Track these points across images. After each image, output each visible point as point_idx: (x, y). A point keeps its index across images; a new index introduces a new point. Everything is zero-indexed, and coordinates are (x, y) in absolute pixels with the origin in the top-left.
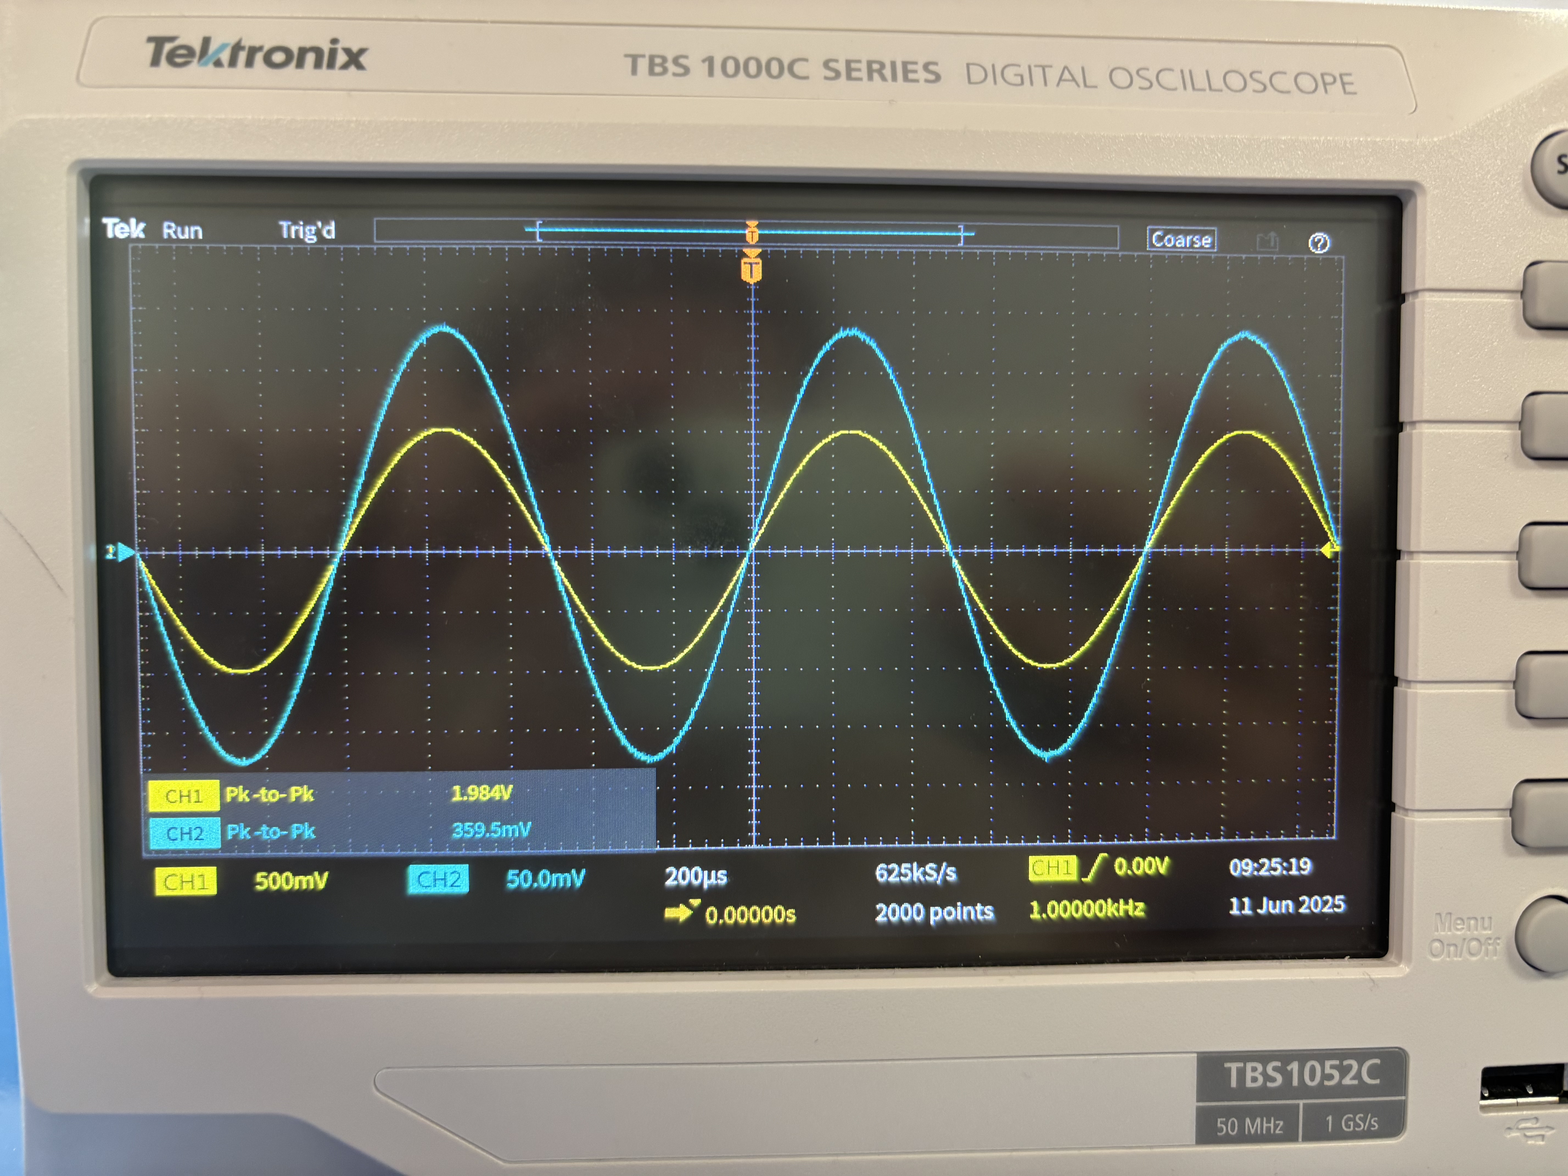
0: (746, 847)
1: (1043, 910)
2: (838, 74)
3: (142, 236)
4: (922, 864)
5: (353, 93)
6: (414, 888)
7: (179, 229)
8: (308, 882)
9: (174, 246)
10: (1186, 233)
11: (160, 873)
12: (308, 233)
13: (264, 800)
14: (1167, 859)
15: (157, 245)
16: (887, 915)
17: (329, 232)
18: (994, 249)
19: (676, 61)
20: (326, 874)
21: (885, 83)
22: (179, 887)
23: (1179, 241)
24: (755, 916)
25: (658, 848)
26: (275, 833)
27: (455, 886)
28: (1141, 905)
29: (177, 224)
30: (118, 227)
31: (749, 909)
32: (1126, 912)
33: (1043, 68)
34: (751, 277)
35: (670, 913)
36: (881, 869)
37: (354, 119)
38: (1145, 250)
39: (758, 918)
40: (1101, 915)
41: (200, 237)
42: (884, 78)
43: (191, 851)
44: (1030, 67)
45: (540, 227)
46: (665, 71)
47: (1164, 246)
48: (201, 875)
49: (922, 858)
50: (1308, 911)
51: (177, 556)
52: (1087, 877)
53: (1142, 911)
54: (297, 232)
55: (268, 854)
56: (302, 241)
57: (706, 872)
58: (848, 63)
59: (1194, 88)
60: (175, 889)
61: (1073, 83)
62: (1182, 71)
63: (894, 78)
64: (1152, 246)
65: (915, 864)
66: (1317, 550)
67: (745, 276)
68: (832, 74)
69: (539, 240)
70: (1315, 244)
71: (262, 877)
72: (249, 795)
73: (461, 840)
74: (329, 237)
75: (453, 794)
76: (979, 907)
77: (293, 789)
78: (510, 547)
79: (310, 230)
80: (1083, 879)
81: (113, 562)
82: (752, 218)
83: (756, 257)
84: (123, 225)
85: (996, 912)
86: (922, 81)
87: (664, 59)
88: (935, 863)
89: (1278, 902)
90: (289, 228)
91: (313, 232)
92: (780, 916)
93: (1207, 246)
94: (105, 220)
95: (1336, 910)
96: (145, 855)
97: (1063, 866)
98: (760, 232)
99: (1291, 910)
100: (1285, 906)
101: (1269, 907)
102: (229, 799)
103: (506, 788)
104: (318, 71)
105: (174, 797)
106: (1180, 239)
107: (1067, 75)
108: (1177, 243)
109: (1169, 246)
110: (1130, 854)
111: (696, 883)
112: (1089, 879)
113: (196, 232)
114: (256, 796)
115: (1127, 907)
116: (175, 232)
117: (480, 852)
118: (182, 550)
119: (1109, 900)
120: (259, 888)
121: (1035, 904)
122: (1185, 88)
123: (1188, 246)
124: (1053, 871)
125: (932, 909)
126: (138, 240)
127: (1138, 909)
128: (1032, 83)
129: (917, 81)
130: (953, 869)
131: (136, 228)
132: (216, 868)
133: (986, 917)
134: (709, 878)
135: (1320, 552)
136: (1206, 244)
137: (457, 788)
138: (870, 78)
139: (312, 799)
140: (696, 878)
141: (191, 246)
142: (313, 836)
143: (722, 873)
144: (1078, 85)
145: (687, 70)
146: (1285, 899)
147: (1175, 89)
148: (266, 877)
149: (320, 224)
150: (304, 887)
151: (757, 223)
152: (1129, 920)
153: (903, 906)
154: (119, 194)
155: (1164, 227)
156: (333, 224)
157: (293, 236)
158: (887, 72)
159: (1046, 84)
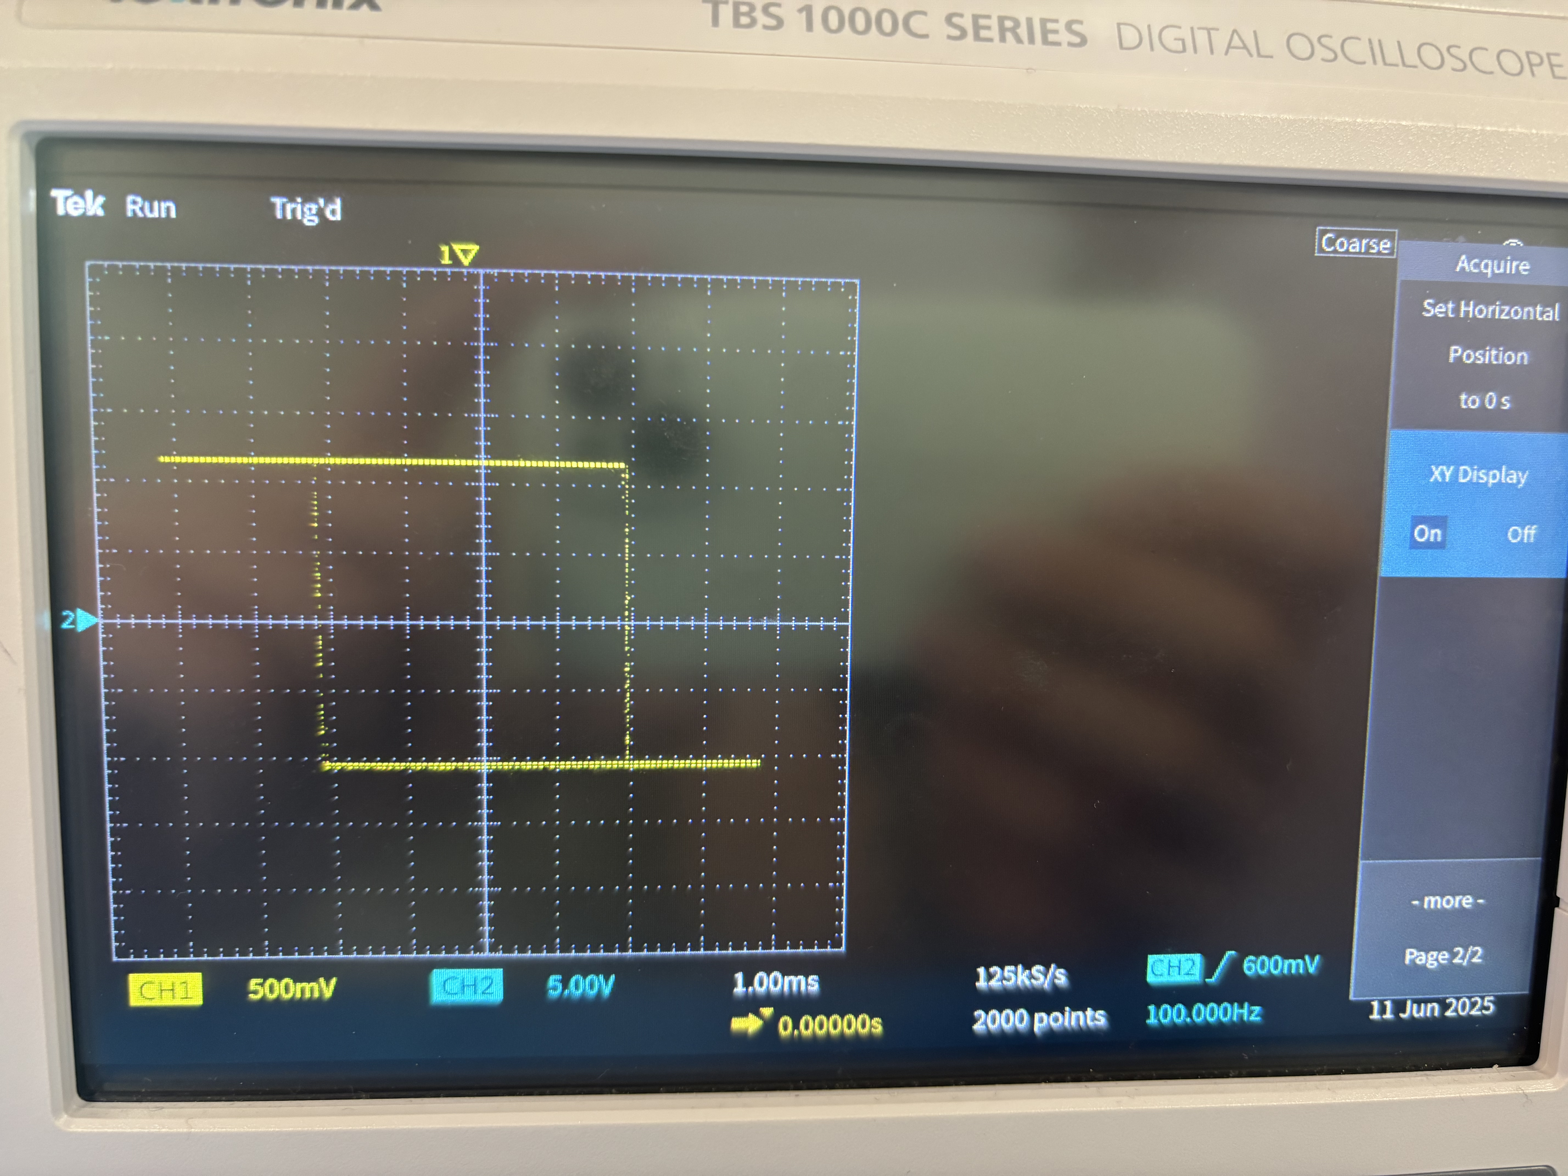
3: (101, 212)
4: (1028, 967)
5: (366, 41)
6: (438, 996)
7: (147, 205)
8: (312, 990)
9: (140, 226)
10: (1361, 236)
11: (135, 980)
12: (308, 212)
15: (119, 225)
16: (985, 1023)
17: (333, 212)
20: (334, 981)
21: (1020, 45)
22: (158, 997)
24: (835, 1026)
27: (487, 993)
29: (144, 199)
30: (70, 201)
31: (828, 1019)
33: (1209, 30)
35: (738, 1024)
36: (982, 972)
37: (369, 74)
38: (1312, 254)
39: (839, 1029)
40: (1224, 1020)
41: (173, 215)
42: (1019, 40)
44: (1192, 29)
46: (754, 22)
47: (1335, 251)
48: (184, 983)
49: (1028, 959)
50: (1454, 1014)
52: (1210, 977)
54: (294, 211)
55: (265, 958)
56: (300, 224)
57: (786, 978)
58: (976, 18)
59: (1385, 64)
60: (153, 998)
61: (1245, 51)
62: (1370, 41)
63: (1032, 40)
64: (1321, 250)
65: (1020, 967)
68: (957, 33)
71: (256, 984)
74: (333, 219)
76: (1089, 1012)
79: (310, 209)
80: (1207, 980)
81: (72, 632)
84: (76, 198)
85: (1109, 1019)
86: (1065, 45)
87: (752, 8)
88: (1043, 965)
89: (1423, 1006)
90: (284, 206)
91: (314, 212)
92: (864, 1026)
93: (1386, 252)
94: (54, 193)
95: (1485, 1012)
99: (1436, 1014)
100: (1430, 1010)
101: (1413, 1011)
104: (321, 11)
106: (1354, 243)
107: (1236, 41)
108: (1350, 247)
109: (1341, 250)
110: (1261, 951)
111: (774, 990)
113: (168, 209)
116: (142, 209)
117: (516, 955)
119: (1236, 1004)
120: (253, 996)
121: (1152, 1008)
124: (1175, 971)
125: (1037, 1016)
126: (96, 218)
128: (1195, 51)
129: (1058, 44)
130: (1062, 971)
131: (94, 202)
132: (201, 973)
133: (1097, 1023)
134: (790, 983)
136: (1385, 249)
138: (1003, 39)
140: (775, 984)
141: (161, 226)
144: (1251, 55)
145: (780, 23)
146: (1431, 1002)
147: (1364, 63)
148: (262, 985)
149: (321, 201)
150: (308, 995)
153: (1004, 1012)
154: (71, 160)
155: (1336, 228)
156: (338, 201)
157: (289, 217)
158: (1023, 31)
159: (1212, 52)
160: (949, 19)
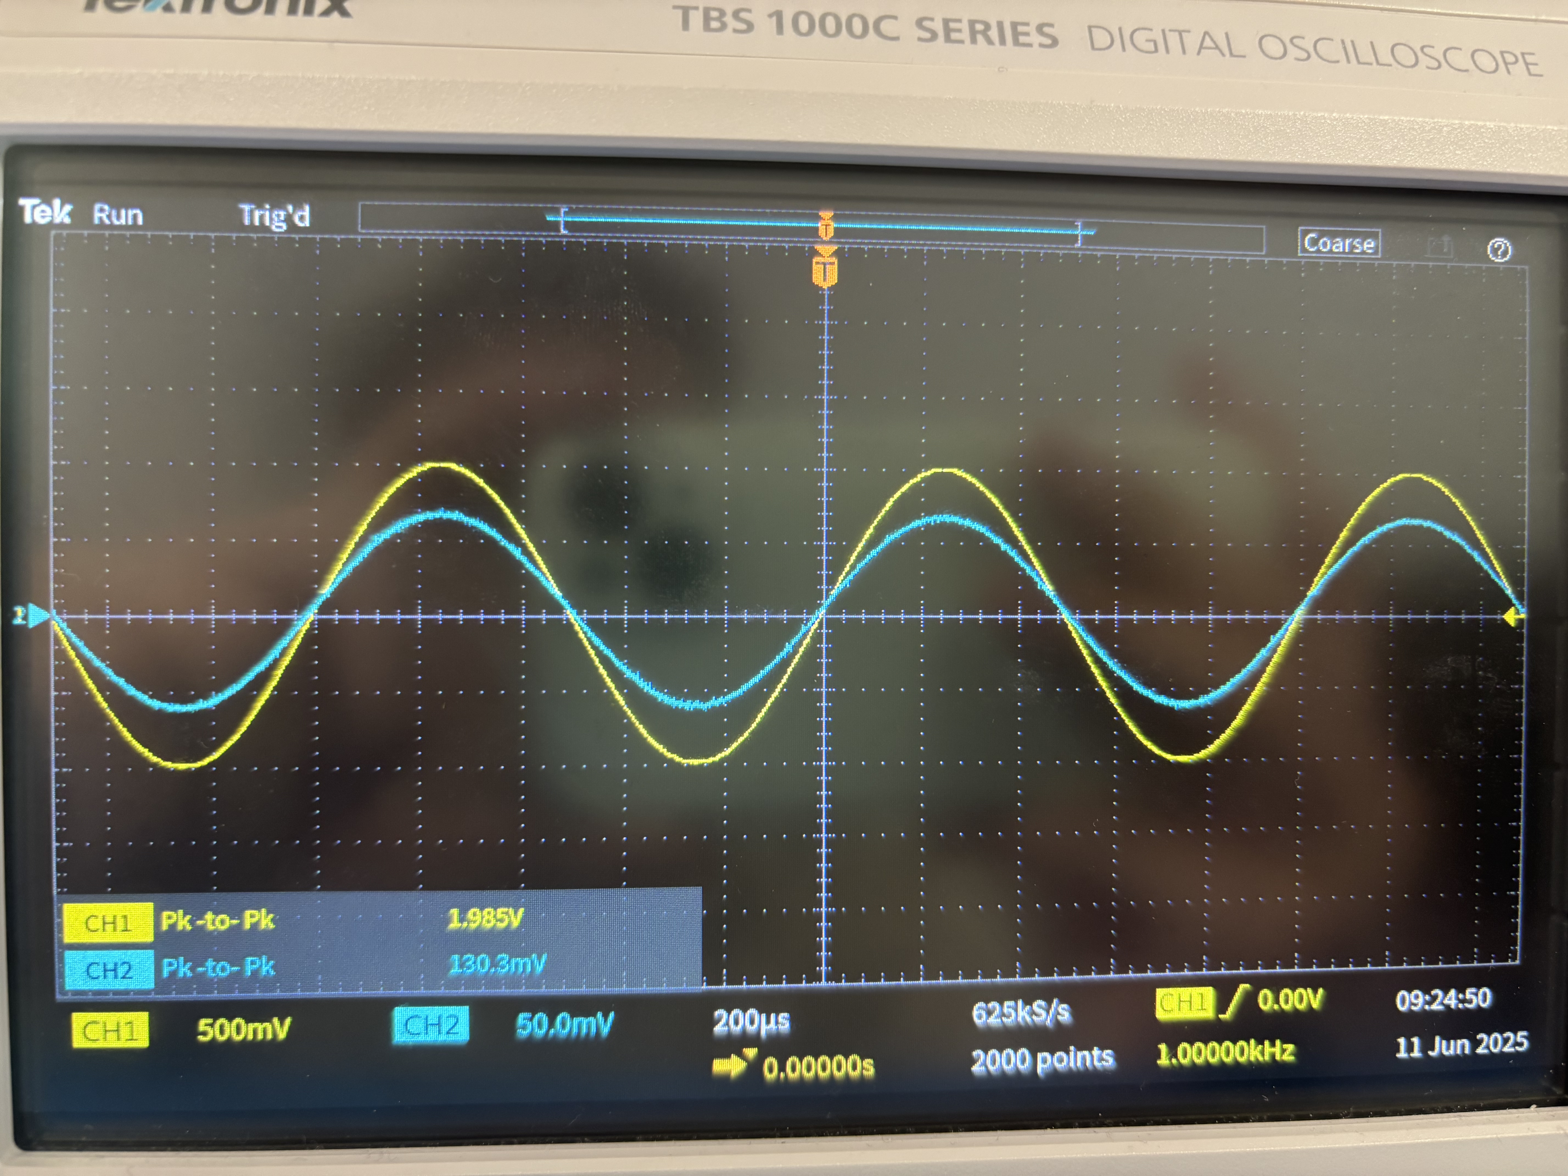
0: (814, 984)
1: (1173, 1054)
2: (934, 36)
3: (67, 220)
4: (1028, 1002)
5: (336, 44)
6: (400, 1037)
7: (114, 213)
8: (265, 1031)
9: (107, 233)
10: (1344, 235)
11: (78, 1019)
12: (276, 219)
13: (210, 927)
14: (1321, 991)
15: (86, 233)
16: (984, 1064)
17: (302, 218)
18: (1118, 252)
19: (736, 15)
20: (288, 1021)
21: (991, 47)
22: (101, 1038)
23: (1336, 245)
24: (824, 1068)
25: (704, 987)
26: (223, 969)
27: (452, 1033)
28: (1290, 1047)
29: (112, 207)
30: (38, 210)
31: (816, 1060)
32: (1273, 1056)
33: (1180, 33)
34: (825, 280)
35: (720, 1066)
36: (979, 1008)
37: (337, 76)
38: (1295, 255)
39: (828, 1071)
40: (1242, 1060)
41: (140, 221)
42: (990, 42)
43: (116, 992)
44: (1163, 31)
45: (564, 217)
46: (724, 26)
47: (1319, 251)
48: (130, 1023)
49: (1028, 995)
50: (1486, 1051)
51: (104, 620)
52: (1224, 1013)
53: (1291, 1054)
54: (262, 217)
55: (215, 995)
56: (268, 230)
57: (764, 1016)
58: (946, 22)
59: (1359, 62)
60: (97, 1040)
61: (1217, 51)
62: (1343, 42)
63: (1003, 41)
64: (1304, 250)
65: (1020, 1002)
66: (1499, 617)
67: (817, 278)
68: (927, 35)
69: (563, 232)
70: (1495, 251)
71: (206, 1025)
72: (191, 922)
73: (459, 978)
74: (301, 225)
75: (448, 921)
76: (1096, 1052)
77: (248, 913)
78: (524, 611)
79: (278, 216)
80: (1221, 1016)
81: (23, 628)
82: (827, 208)
83: (830, 256)
84: (44, 207)
85: (1117, 1059)
86: (1036, 46)
87: (722, 13)
88: (1044, 1000)
89: (1452, 1042)
90: (251, 212)
91: (282, 218)
92: (854, 1067)
93: (1370, 251)
94: (22, 202)
95: (1518, 1048)
96: (59, 997)
97: (1196, 1001)
98: (836, 226)
99: (1467, 1051)
100: (1460, 1047)
101: (1442, 1048)
102: (165, 927)
103: (516, 913)
104: (292, 18)
105: (96, 924)
106: (1337, 242)
107: (1208, 42)
108: (1334, 247)
109: (1325, 250)
110: (1276, 984)
111: (751, 1029)
112: (1227, 1016)
113: (135, 217)
114: (200, 922)
115: (1273, 1050)
116: (109, 217)
117: (482, 991)
118: (110, 613)
119: (1252, 1042)
120: (201, 1038)
121: (1163, 1047)
122: (1348, 61)
123: (1347, 251)
124: (1185, 1006)
125: (1040, 1056)
126: (62, 226)
127: (1288, 1052)
128: (1167, 51)
129: (1030, 45)
130: (1065, 1006)
131: (61, 211)
132: (148, 1013)
133: (1104, 1063)
134: (768, 1022)
135: (1503, 620)
136: (1368, 248)
137: (455, 912)
138: (974, 41)
139: (272, 926)
140: (752, 1022)
141: (128, 233)
142: (272, 973)
143: (784, 1017)
144: (1223, 55)
145: (750, 27)
146: (1460, 1038)
147: (1338, 62)
148: (212, 1025)
149: (290, 208)
150: (260, 1037)
151: (833, 214)
152: (1275, 1065)
153: (1005, 1052)
154: (40, 170)
155: (1318, 228)
156: (307, 208)
157: (257, 223)
158: (994, 33)
159: (1184, 52)
160: (919, 23)
